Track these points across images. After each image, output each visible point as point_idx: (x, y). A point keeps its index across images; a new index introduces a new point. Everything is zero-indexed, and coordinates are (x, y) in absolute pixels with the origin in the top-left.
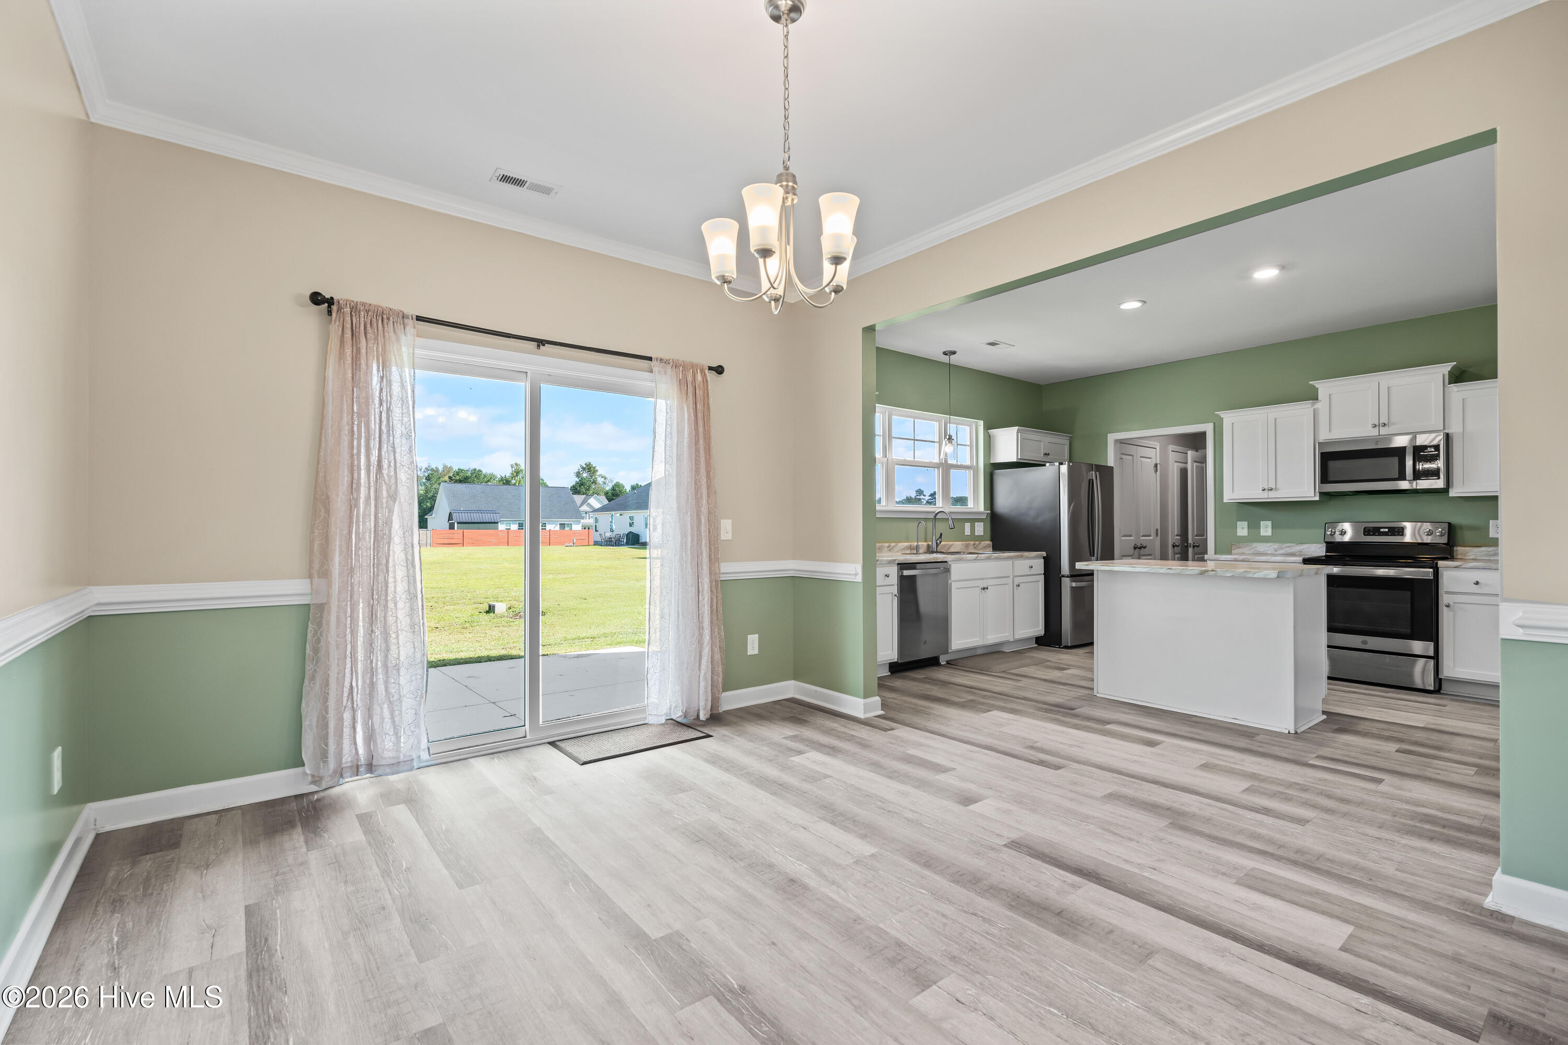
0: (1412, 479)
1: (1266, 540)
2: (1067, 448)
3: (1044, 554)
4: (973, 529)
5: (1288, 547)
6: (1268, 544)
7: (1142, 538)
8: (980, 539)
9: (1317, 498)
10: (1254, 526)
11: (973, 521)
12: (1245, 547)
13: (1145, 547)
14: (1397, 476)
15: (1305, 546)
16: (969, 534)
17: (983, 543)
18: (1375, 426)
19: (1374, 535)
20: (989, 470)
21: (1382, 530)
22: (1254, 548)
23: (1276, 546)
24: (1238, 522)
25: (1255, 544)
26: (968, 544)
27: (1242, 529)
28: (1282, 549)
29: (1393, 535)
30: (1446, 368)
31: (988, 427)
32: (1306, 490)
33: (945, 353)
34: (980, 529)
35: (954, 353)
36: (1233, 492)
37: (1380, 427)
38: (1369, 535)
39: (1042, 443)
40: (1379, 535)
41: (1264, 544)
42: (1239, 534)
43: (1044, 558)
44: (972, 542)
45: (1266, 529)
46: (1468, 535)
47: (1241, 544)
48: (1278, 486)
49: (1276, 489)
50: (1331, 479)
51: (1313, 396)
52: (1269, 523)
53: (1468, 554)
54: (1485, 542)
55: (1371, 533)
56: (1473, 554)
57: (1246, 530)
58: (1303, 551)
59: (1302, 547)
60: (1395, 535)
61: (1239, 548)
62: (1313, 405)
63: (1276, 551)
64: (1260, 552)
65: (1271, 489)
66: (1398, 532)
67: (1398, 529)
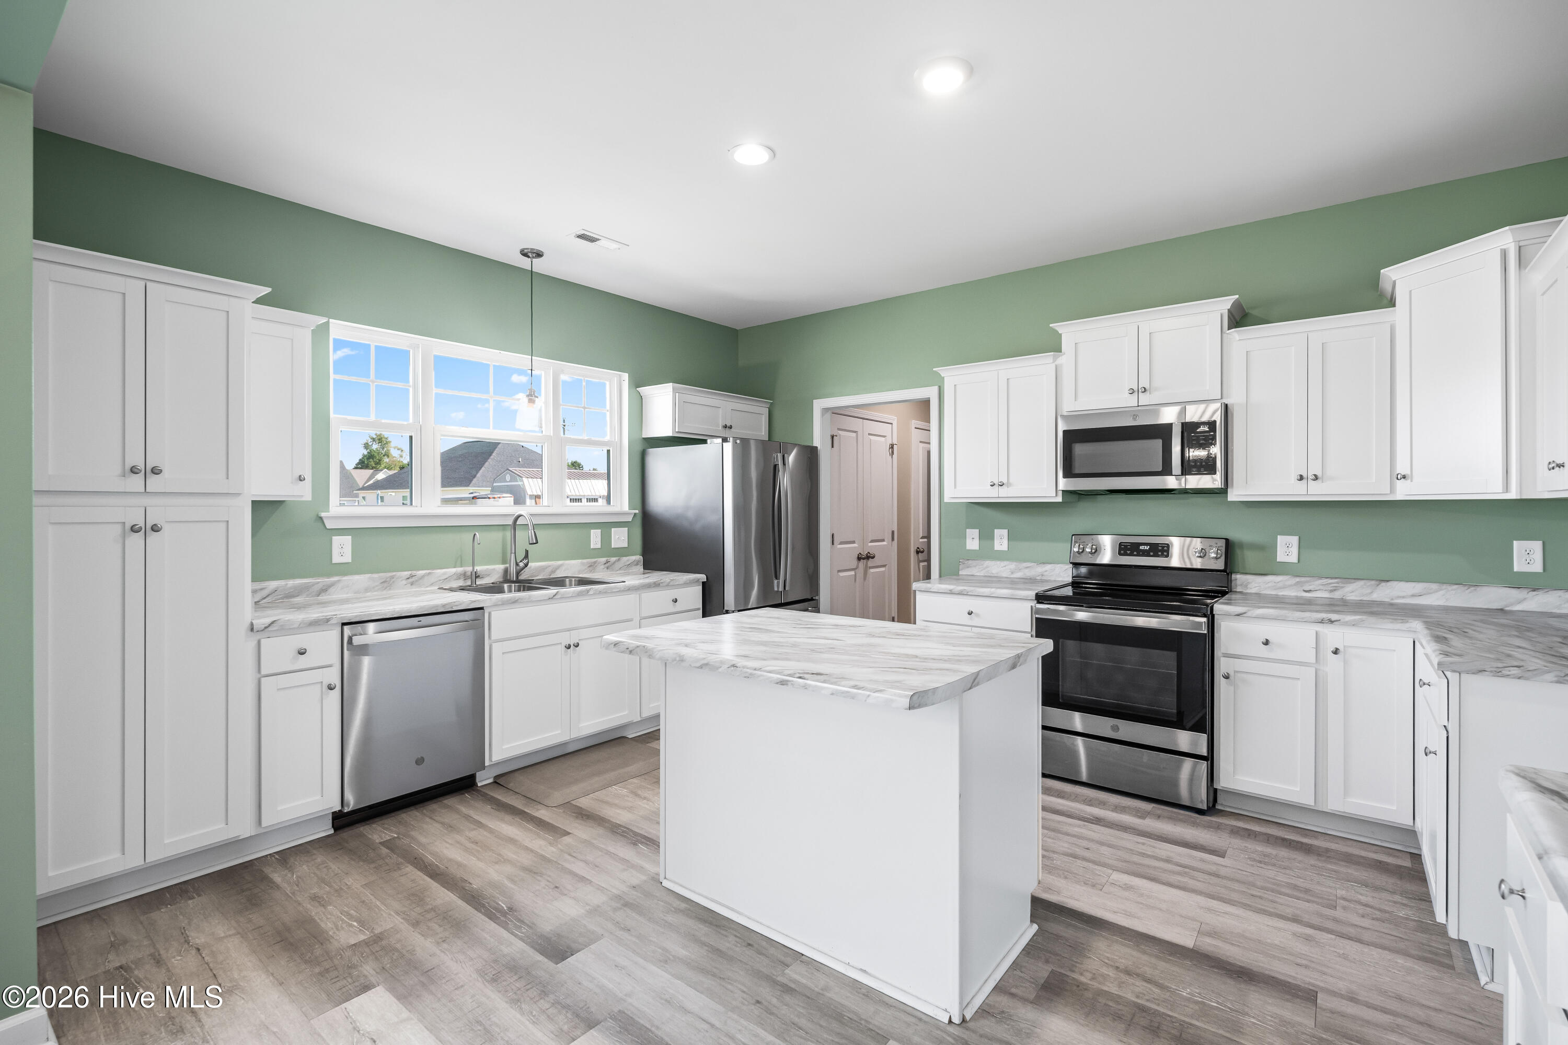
0: (1180, 473)
1: (999, 556)
2: (764, 420)
3: (703, 577)
4: (606, 539)
5: (1027, 568)
6: (1006, 563)
7: (870, 544)
8: (621, 552)
9: (1059, 499)
10: (987, 536)
11: (606, 527)
12: (975, 566)
13: (873, 557)
14: (1160, 469)
15: (1048, 567)
16: (599, 546)
17: (625, 559)
18: (1132, 392)
19: (1133, 554)
20: (638, 448)
21: (1142, 548)
22: (987, 567)
23: (1012, 566)
24: (967, 530)
26: (595, 562)
27: (972, 542)
28: (1020, 570)
29: (1156, 555)
30: (1225, 304)
31: (638, 382)
32: (1045, 486)
33: (524, 253)
34: (620, 538)
35: (539, 255)
36: (955, 487)
37: (1140, 394)
38: (1127, 554)
39: (720, 411)
40: (1138, 555)
41: (998, 562)
42: (968, 548)
43: (703, 583)
44: (604, 560)
45: (1001, 541)
46: (1248, 558)
47: (970, 562)
48: (1011, 481)
49: (1009, 485)
50: (1077, 471)
51: (1055, 347)
52: (1005, 532)
53: (1249, 586)
54: (1271, 568)
55: (1129, 552)
56: (1256, 585)
57: (977, 541)
58: (1045, 574)
59: (1044, 569)
60: (1158, 556)
61: (968, 567)
62: (1055, 359)
63: (1012, 573)
64: (993, 573)
65: (1002, 484)
66: (1163, 551)
67: (1163, 547)
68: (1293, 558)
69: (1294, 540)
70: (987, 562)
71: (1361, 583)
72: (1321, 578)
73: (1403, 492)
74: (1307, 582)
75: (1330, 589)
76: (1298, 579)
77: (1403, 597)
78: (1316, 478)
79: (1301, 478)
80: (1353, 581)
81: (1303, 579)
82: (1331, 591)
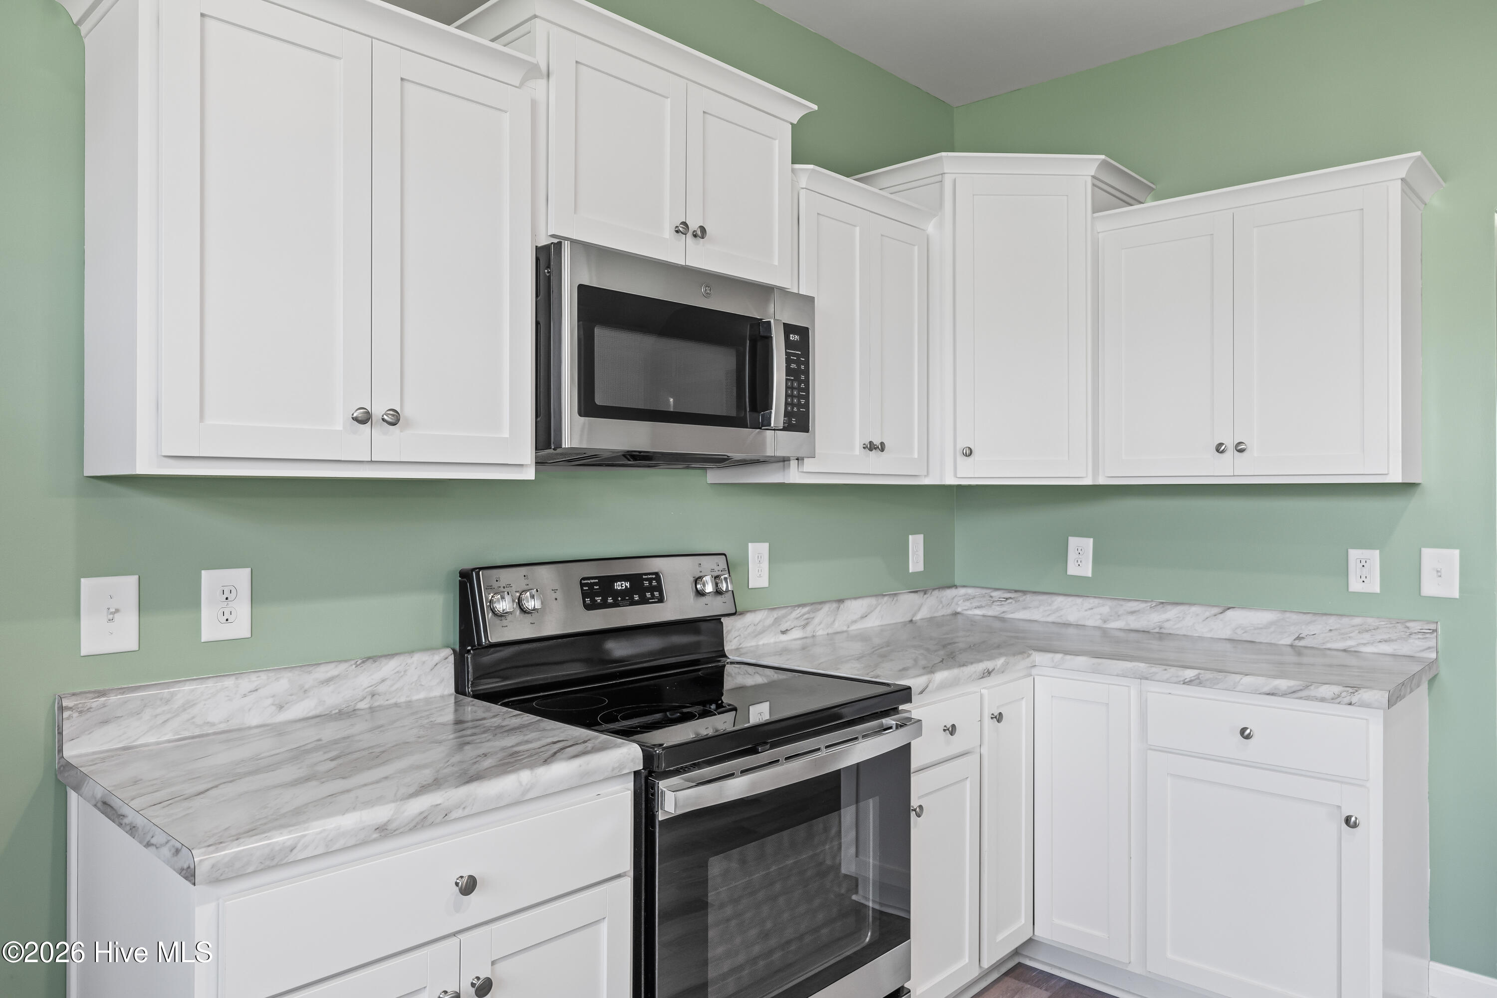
5: (328, 681)
6: (247, 683)
9: (527, 472)
10: (167, 597)
12: (138, 713)
18: (682, 229)
19: (604, 603)
21: (618, 586)
22: (184, 708)
23: (282, 684)
25: (185, 691)
29: (643, 600)
32: (507, 435)
36: (202, 417)
38: (593, 604)
40: (615, 605)
41: (229, 682)
47: (113, 699)
52: (241, 577)
54: (744, 601)
55: (599, 599)
56: (737, 634)
57: (130, 619)
58: (382, 688)
59: (378, 676)
60: (647, 601)
61: (105, 722)
63: (281, 707)
64: (213, 725)
65: (394, 419)
66: (652, 589)
67: (650, 580)
68: (766, 580)
69: (764, 548)
70: (187, 688)
71: (826, 608)
73: (955, 474)
74: (784, 616)
75: (803, 623)
78: (882, 447)
79: (868, 448)
80: (820, 606)
81: (780, 614)
82: (804, 627)
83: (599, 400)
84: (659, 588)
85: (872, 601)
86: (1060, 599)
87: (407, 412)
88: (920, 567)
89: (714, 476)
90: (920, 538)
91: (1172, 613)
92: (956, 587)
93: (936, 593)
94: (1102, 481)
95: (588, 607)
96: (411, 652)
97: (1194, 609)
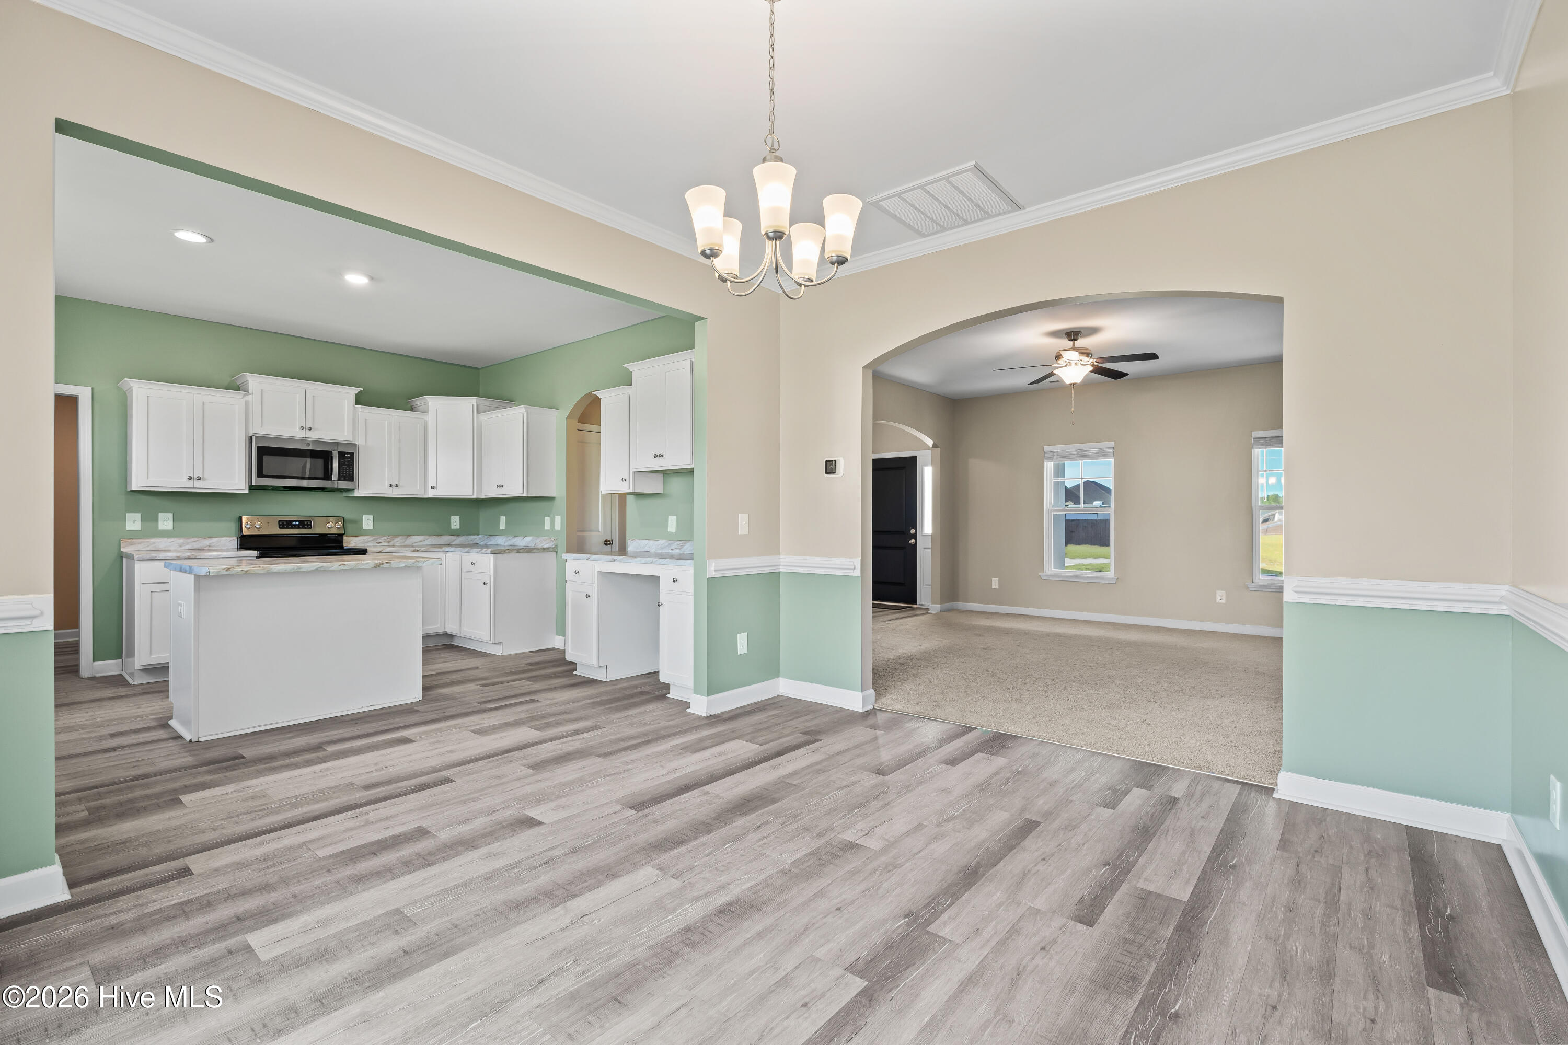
0: (336, 479)
1: (165, 534)
5: (196, 542)
6: (172, 539)
9: (247, 491)
10: (150, 518)
12: (142, 544)
14: (321, 476)
15: (215, 540)
18: (303, 428)
19: (287, 528)
21: (294, 523)
22: (154, 543)
23: (181, 540)
24: (127, 514)
25: (153, 540)
27: (133, 522)
28: (188, 543)
29: (304, 527)
30: (356, 390)
32: (237, 482)
36: (148, 478)
37: (307, 431)
38: (283, 528)
40: (292, 528)
41: (165, 539)
42: (128, 528)
45: (166, 521)
46: (349, 527)
47: (135, 540)
48: (205, 476)
49: (204, 479)
51: (243, 388)
52: (170, 516)
53: (352, 542)
54: (360, 532)
55: (285, 526)
56: (354, 542)
57: (139, 523)
58: (212, 545)
59: (211, 541)
60: (305, 528)
61: (133, 545)
62: (245, 395)
63: (180, 546)
64: (162, 548)
65: (199, 479)
66: (308, 525)
67: (307, 523)
68: (371, 527)
69: (371, 517)
71: (401, 537)
72: (384, 536)
73: (431, 494)
74: (379, 538)
76: (374, 537)
77: (416, 543)
78: (397, 486)
79: (391, 486)
80: (398, 536)
81: (376, 537)
82: (389, 542)
83: (265, 473)
84: (311, 525)
85: (427, 537)
86: (497, 537)
87: (206, 476)
88: (458, 527)
89: (345, 494)
90: (458, 518)
91: (516, 539)
92: (478, 535)
93: (465, 536)
94: (483, 496)
95: (280, 528)
96: (222, 537)
97: (520, 537)
